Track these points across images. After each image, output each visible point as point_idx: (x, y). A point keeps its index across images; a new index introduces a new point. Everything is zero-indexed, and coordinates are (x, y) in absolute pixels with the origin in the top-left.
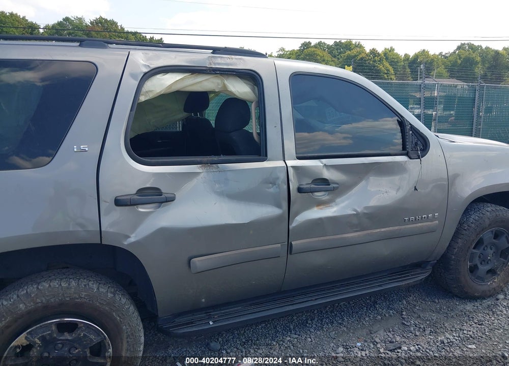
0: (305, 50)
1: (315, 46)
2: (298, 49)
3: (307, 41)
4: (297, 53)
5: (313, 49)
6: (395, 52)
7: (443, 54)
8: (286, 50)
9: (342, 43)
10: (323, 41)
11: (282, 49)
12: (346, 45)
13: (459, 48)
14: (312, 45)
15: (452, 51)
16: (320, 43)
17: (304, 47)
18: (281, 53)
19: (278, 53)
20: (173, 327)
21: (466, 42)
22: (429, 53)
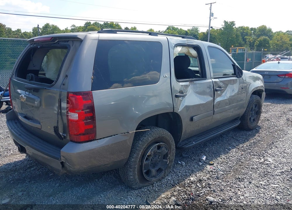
0: (88, 27)
1: (93, 25)
2: (84, 26)
3: (89, 21)
4: (83, 28)
5: (92, 26)
6: (137, 29)
7: (161, 31)
8: (76, 26)
9: (108, 23)
10: (97, 22)
11: (74, 26)
12: (110, 25)
13: (168, 29)
14: (92, 24)
15: (165, 30)
16: (96, 23)
17: (87, 25)
18: (73, 27)
19: (71, 28)
20: (184, 145)
21: (171, 26)
22: (154, 31)
